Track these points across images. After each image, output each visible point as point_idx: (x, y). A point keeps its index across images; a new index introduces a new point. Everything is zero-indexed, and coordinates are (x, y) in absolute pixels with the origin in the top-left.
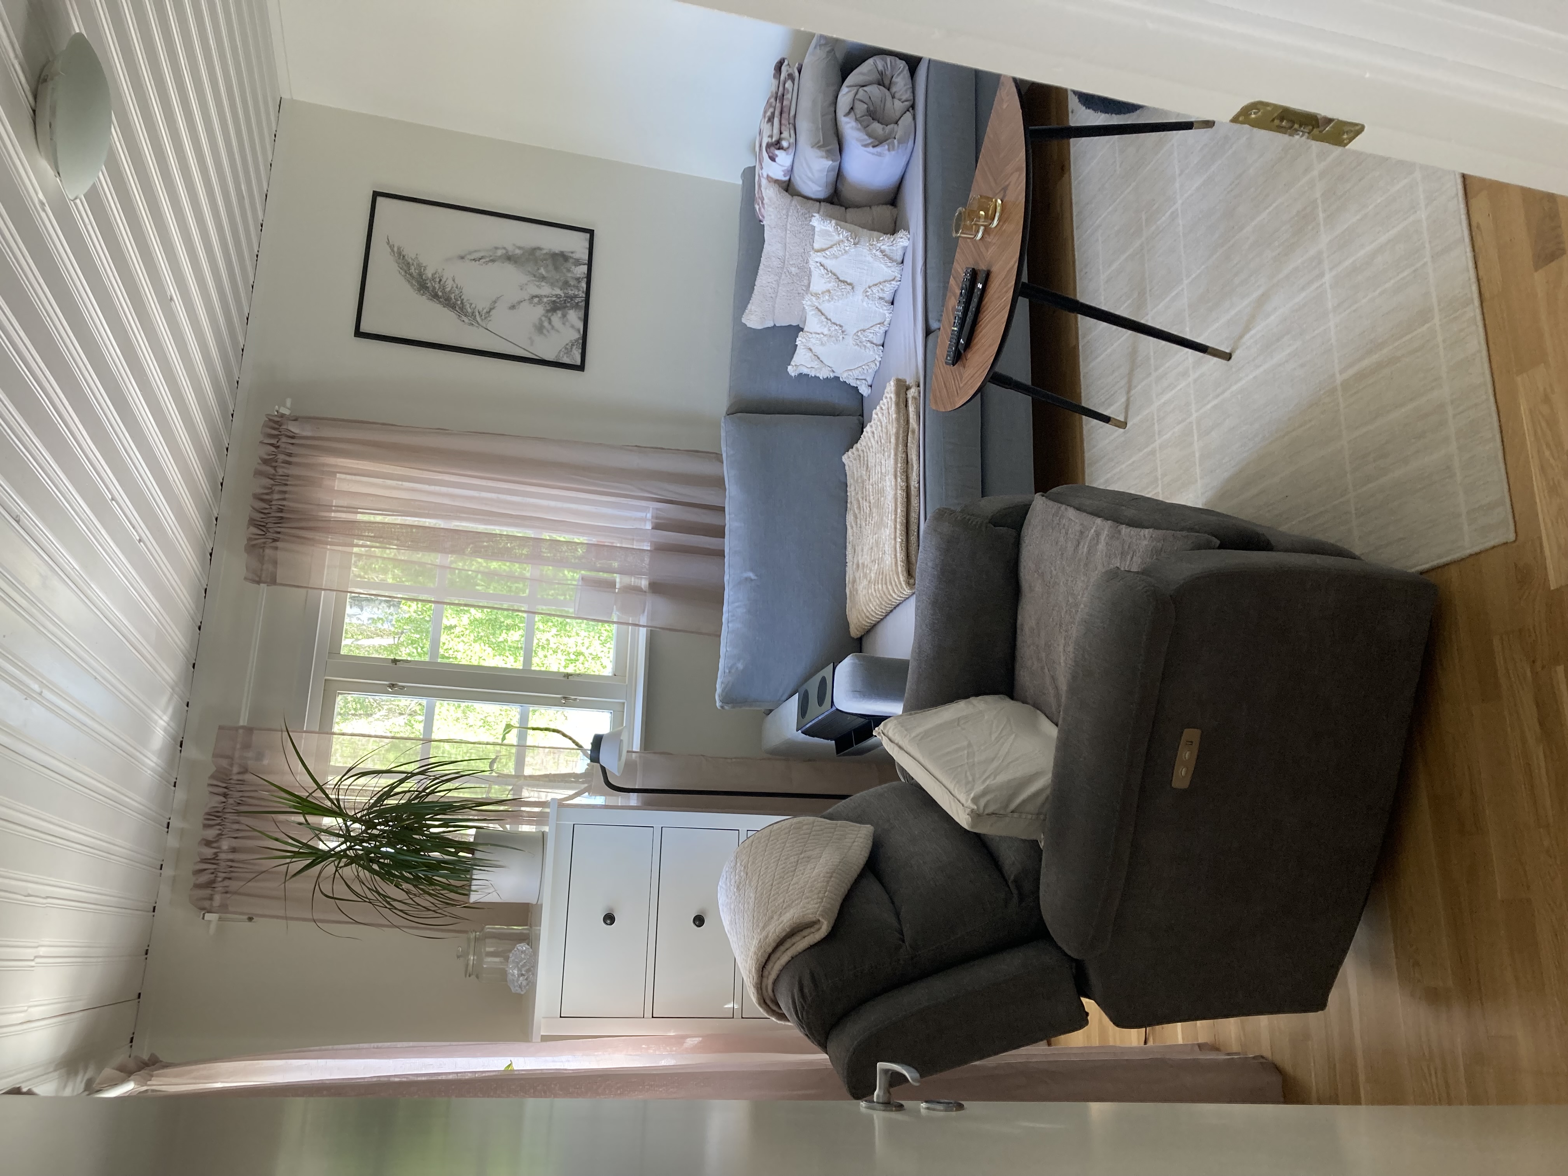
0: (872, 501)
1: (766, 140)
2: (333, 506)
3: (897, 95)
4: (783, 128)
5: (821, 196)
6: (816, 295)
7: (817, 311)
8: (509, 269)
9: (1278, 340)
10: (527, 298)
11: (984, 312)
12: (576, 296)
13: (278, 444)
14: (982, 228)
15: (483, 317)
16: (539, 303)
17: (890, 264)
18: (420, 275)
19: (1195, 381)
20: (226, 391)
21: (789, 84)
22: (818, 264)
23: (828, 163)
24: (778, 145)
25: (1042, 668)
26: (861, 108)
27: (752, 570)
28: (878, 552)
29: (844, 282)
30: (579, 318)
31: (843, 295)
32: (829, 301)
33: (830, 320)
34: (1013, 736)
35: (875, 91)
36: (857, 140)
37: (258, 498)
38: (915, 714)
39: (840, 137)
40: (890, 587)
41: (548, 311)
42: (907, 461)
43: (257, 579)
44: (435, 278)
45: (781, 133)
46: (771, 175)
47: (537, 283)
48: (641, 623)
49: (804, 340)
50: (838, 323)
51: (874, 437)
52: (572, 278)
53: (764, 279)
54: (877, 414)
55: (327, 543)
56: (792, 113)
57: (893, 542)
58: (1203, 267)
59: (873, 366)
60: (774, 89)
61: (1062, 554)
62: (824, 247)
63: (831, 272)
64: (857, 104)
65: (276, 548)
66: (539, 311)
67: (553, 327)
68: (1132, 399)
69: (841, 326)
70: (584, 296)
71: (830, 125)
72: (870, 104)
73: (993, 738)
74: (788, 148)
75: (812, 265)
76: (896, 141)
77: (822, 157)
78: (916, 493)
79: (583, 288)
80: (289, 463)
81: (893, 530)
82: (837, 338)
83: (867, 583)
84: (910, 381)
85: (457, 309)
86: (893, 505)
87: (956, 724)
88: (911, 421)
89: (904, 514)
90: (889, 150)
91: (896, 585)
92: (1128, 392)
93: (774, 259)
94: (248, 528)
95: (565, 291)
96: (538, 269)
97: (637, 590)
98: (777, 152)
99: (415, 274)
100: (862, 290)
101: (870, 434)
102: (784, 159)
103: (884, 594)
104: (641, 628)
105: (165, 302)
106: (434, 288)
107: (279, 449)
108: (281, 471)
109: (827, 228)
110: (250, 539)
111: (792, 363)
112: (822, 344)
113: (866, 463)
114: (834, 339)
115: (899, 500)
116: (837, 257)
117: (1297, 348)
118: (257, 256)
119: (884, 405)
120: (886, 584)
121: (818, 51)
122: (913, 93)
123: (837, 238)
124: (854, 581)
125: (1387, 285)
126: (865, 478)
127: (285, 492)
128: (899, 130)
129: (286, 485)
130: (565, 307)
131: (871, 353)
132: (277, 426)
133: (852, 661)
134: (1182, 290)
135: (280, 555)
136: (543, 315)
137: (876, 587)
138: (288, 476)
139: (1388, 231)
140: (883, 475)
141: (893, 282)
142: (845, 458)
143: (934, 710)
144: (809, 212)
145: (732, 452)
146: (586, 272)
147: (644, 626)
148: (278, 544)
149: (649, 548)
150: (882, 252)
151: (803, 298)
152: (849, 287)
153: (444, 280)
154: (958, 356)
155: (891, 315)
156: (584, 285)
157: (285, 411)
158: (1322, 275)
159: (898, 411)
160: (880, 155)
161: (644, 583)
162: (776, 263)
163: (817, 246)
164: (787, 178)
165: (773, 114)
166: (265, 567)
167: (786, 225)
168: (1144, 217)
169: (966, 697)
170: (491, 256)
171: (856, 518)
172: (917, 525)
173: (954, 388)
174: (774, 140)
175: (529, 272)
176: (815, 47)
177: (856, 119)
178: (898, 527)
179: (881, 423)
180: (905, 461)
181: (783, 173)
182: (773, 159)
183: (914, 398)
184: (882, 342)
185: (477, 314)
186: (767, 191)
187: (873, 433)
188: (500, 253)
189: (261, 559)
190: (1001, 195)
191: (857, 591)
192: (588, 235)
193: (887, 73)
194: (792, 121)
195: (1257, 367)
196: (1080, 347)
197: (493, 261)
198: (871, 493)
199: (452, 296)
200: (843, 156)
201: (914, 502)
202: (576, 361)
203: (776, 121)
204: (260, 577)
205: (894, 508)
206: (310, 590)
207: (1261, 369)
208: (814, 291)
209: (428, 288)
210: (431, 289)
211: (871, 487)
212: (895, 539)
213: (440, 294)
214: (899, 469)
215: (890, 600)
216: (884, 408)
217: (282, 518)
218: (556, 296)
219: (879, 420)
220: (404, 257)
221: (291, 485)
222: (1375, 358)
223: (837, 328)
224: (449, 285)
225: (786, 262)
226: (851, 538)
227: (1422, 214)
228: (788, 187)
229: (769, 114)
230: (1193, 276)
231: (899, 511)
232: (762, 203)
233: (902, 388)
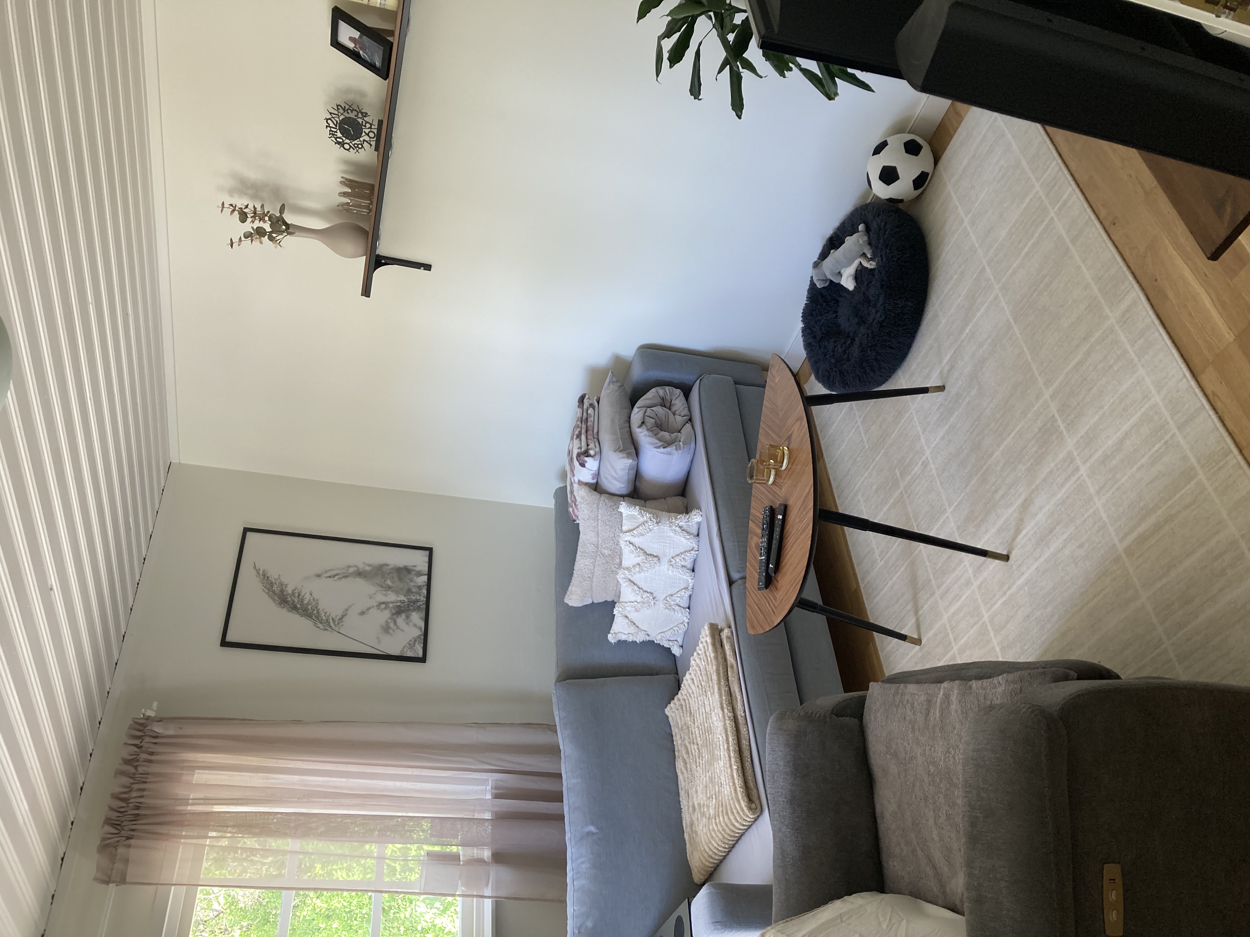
0: (700, 743)
1: (575, 452)
2: (189, 799)
3: (677, 412)
4: (589, 441)
5: (624, 492)
6: (628, 569)
7: (629, 582)
8: (360, 582)
9: (1051, 531)
10: (375, 604)
11: (788, 537)
12: (418, 601)
13: (141, 745)
14: (773, 472)
15: (336, 623)
16: (386, 608)
17: (688, 537)
18: (282, 591)
19: (979, 587)
20: (96, 698)
21: (591, 411)
22: (628, 543)
23: (629, 462)
24: (586, 454)
25: (914, 851)
26: (650, 422)
27: (592, 824)
28: (714, 786)
29: (650, 555)
30: (421, 618)
31: (651, 566)
32: (639, 572)
33: (642, 589)
34: (905, 921)
35: (659, 410)
36: (651, 444)
37: (116, 797)
38: (791, 920)
39: (636, 444)
40: (731, 817)
41: (393, 614)
42: (730, 694)
43: (107, 879)
44: (295, 593)
45: (588, 445)
46: (582, 479)
47: (384, 592)
48: (485, 895)
49: (620, 609)
50: (649, 591)
51: (693, 683)
52: (414, 586)
53: (582, 563)
54: (695, 660)
55: (181, 837)
56: (595, 431)
57: (729, 770)
58: (963, 494)
59: (682, 626)
60: (579, 414)
61: (913, 728)
62: (631, 528)
63: (639, 548)
64: (647, 419)
65: (129, 846)
66: (386, 615)
67: (398, 627)
68: (920, 618)
69: (652, 593)
70: (425, 600)
71: (627, 436)
72: (657, 418)
73: (884, 926)
74: (595, 455)
75: (622, 544)
76: (681, 443)
77: (623, 458)
78: (744, 722)
79: (424, 593)
80: (150, 761)
81: (727, 759)
82: (648, 603)
83: (707, 820)
84: (721, 624)
85: (313, 617)
86: (724, 735)
87: (839, 920)
88: (728, 657)
89: (736, 742)
90: (676, 449)
91: (738, 813)
92: (916, 612)
93: (589, 545)
94: (103, 828)
95: (409, 597)
96: (385, 581)
97: (481, 861)
98: (586, 459)
99: (277, 592)
100: (667, 561)
101: (690, 682)
102: (592, 464)
103: (727, 826)
104: (486, 900)
105: (46, 591)
106: (294, 601)
107: (143, 749)
108: (141, 770)
109: (633, 513)
110: (104, 839)
111: (612, 631)
112: (636, 610)
113: (688, 709)
114: (646, 604)
115: (729, 729)
116: (643, 535)
117: (1071, 534)
118: (138, 584)
119: (700, 650)
120: (727, 814)
121: (611, 386)
122: (689, 410)
123: (642, 520)
124: (692, 824)
125: (1143, 461)
126: (690, 723)
127: (144, 790)
128: (683, 436)
129: (145, 782)
130: (408, 610)
131: (680, 615)
132: (141, 728)
133: (708, 891)
134: (947, 518)
135: (133, 853)
136: (390, 618)
137: (717, 821)
138: (148, 774)
139: (1129, 420)
140: (708, 716)
141: (692, 552)
142: (668, 711)
143: (811, 914)
144: (615, 504)
145: (564, 714)
146: (426, 581)
147: (489, 897)
148: (132, 842)
149: (490, 818)
150: (680, 527)
151: (617, 574)
152: (655, 559)
153: (303, 594)
154: (769, 581)
155: (693, 581)
156: (424, 591)
157: (151, 713)
158: (1077, 469)
159: (715, 650)
160: (669, 454)
161: (486, 854)
162: (591, 548)
163: (625, 528)
164: (594, 481)
165: (580, 433)
166: (116, 865)
167: (598, 516)
168: (898, 474)
169: (839, 897)
170: (344, 573)
171: (685, 763)
172: (749, 752)
173: (770, 609)
174: (583, 450)
175: (377, 584)
176: (609, 383)
177: (648, 430)
178: (732, 755)
179: (700, 667)
180: (729, 694)
181: (591, 477)
182: (583, 465)
183: (728, 637)
184: (688, 605)
185: (331, 621)
186: (580, 492)
187: (693, 679)
188: (351, 570)
189: (113, 859)
190: (787, 442)
191: (696, 832)
192: (427, 552)
193: (667, 398)
194: (595, 436)
195: (1036, 560)
196: (862, 588)
197: (346, 577)
198: (698, 735)
199: (310, 607)
200: (640, 459)
201: (743, 730)
202: (418, 654)
203: (583, 437)
204: (110, 877)
205: (725, 738)
206: (159, 887)
207: (1042, 560)
208: (626, 566)
209: (288, 601)
210: (290, 603)
211: (697, 729)
212: (731, 766)
213: (299, 606)
214: (724, 702)
215: (733, 831)
216: (700, 653)
217: (138, 815)
218: (401, 601)
219: (698, 665)
220: (268, 578)
221: (149, 782)
222: (1151, 520)
223: (648, 595)
224: (307, 597)
225: (600, 546)
226: (683, 783)
227: (1157, 399)
228: (596, 487)
229: (577, 432)
230: (956, 504)
231: (730, 739)
232: (575, 505)
233: (715, 631)
